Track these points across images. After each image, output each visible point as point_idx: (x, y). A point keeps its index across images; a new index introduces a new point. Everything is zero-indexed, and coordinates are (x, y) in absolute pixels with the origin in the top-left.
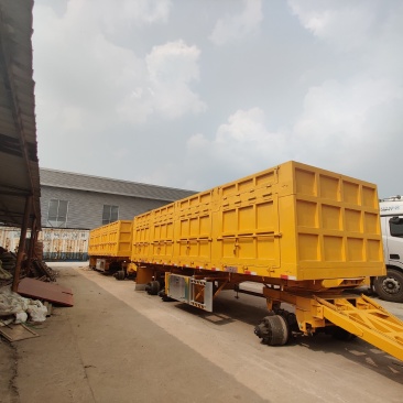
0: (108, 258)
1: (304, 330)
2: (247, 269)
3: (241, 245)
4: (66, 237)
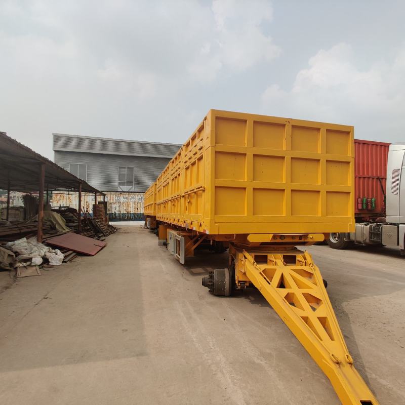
2: (192, 224)
3: (192, 201)
4: (133, 200)
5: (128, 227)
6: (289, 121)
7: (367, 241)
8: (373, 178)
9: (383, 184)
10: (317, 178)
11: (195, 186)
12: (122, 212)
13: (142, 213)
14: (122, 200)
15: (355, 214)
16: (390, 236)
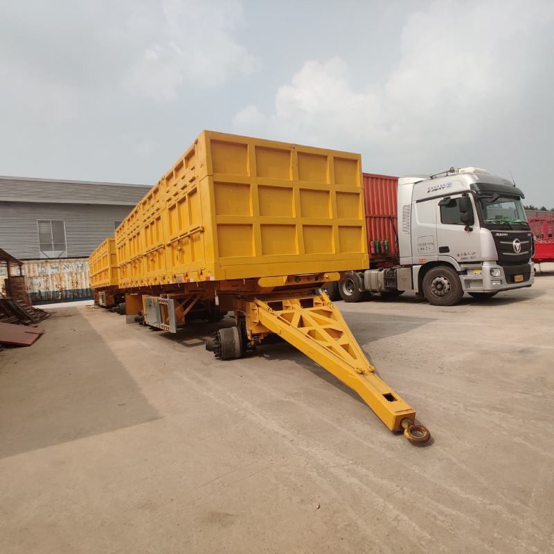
2: (187, 276)
3: (184, 248)
4: (68, 270)
5: (67, 309)
6: (294, 146)
7: (383, 288)
8: (384, 218)
9: (395, 224)
10: (328, 212)
11: (187, 229)
12: (51, 290)
13: (85, 288)
14: (49, 271)
15: (370, 259)
16: (404, 280)
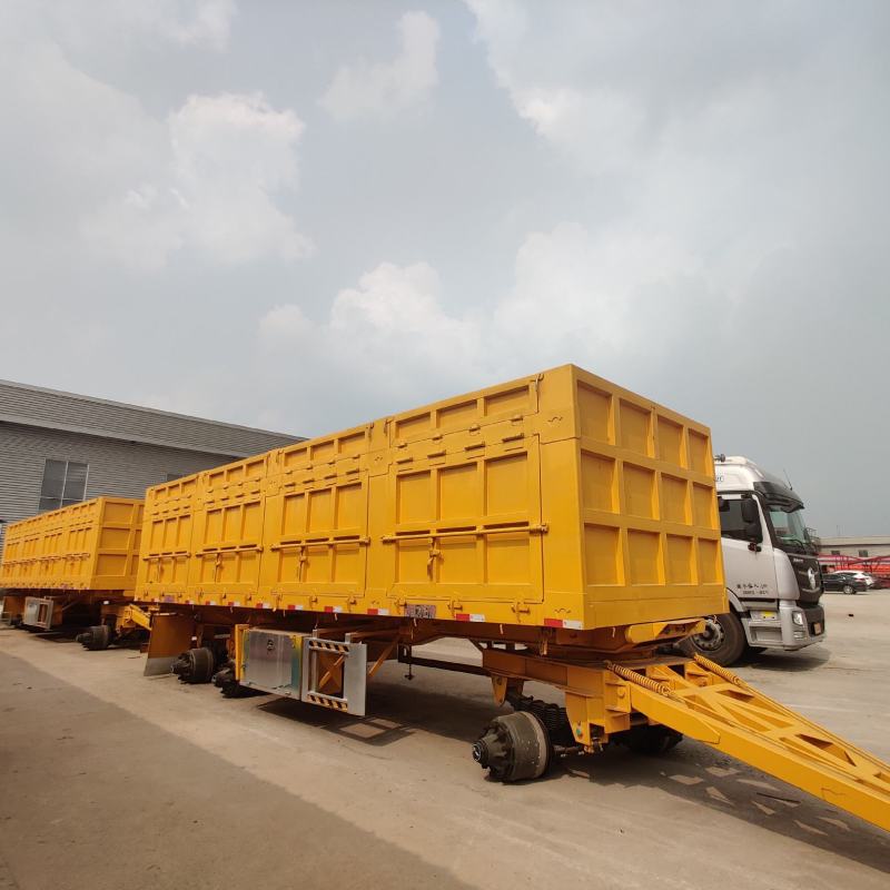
0: (60, 596)
1: (586, 740)
3: (444, 553)
6: (655, 406)
